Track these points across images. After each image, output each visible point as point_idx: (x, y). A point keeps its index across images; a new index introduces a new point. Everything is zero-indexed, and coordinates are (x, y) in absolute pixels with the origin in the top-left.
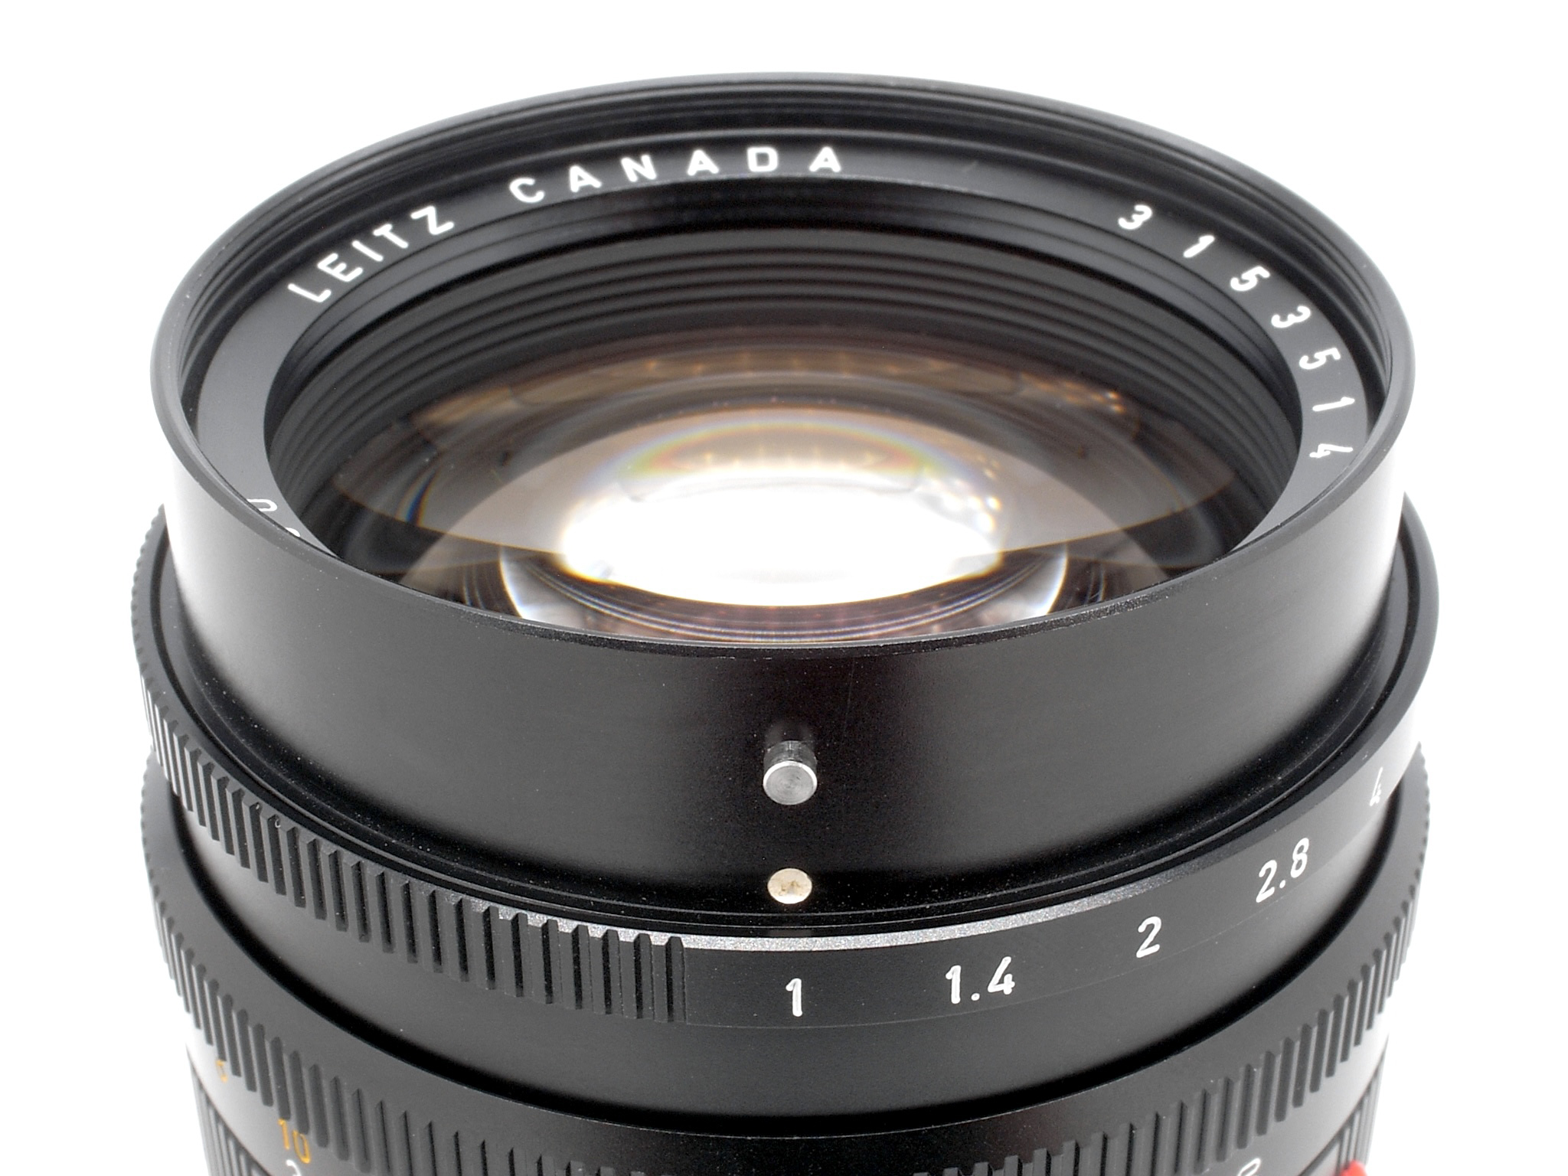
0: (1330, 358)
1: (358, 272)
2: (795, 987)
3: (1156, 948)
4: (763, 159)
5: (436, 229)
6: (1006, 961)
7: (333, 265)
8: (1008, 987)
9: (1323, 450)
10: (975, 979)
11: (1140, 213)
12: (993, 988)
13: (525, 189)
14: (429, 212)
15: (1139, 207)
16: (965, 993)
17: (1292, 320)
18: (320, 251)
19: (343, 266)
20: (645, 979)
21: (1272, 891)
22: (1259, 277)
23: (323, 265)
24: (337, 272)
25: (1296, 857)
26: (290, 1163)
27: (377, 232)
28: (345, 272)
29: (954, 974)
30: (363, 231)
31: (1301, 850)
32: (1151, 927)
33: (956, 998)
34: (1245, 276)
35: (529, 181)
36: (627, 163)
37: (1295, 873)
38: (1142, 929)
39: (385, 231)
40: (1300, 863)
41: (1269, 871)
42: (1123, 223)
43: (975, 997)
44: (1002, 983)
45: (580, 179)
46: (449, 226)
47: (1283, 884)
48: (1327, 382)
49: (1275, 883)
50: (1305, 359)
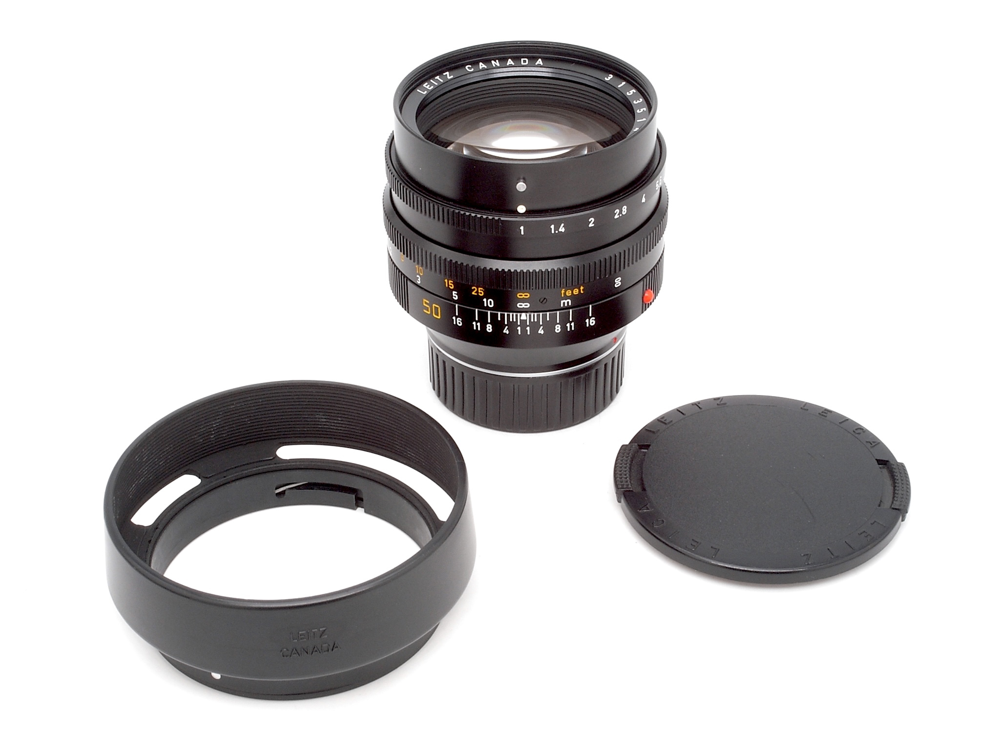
0: (644, 110)
1: (432, 87)
2: (522, 228)
3: (593, 225)
4: (525, 61)
5: (449, 78)
6: (563, 225)
7: (427, 85)
8: (563, 230)
9: (637, 130)
10: (557, 228)
12: (560, 230)
13: (468, 68)
14: (447, 73)
15: (610, 75)
16: (555, 231)
17: (638, 102)
18: (423, 82)
19: (429, 86)
21: (619, 216)
22: (633, 92)
23: (424, 85)
24: (427, 87)
25: (623, 210)
26: (418, 276)
27: (436, 78)
28: (429, 87)
29: (552, 227)
30: (433, 77)
31: (624, 208)
32: (592, 220)
33: (553, 232)
34: (630, 92)
35: (470, 66)
36: (493, 62)
37: (624, 213)
38: (590, 220)
39: (438, 77)
40: (624, 212)
41: (617, 212)
42: (606, 79)
43: (557, 232)
45: (482, 65)
46: (452, 77)
47: (621, 215)
48: (642, 115)
49: (619, 214)
50: (638, 110)
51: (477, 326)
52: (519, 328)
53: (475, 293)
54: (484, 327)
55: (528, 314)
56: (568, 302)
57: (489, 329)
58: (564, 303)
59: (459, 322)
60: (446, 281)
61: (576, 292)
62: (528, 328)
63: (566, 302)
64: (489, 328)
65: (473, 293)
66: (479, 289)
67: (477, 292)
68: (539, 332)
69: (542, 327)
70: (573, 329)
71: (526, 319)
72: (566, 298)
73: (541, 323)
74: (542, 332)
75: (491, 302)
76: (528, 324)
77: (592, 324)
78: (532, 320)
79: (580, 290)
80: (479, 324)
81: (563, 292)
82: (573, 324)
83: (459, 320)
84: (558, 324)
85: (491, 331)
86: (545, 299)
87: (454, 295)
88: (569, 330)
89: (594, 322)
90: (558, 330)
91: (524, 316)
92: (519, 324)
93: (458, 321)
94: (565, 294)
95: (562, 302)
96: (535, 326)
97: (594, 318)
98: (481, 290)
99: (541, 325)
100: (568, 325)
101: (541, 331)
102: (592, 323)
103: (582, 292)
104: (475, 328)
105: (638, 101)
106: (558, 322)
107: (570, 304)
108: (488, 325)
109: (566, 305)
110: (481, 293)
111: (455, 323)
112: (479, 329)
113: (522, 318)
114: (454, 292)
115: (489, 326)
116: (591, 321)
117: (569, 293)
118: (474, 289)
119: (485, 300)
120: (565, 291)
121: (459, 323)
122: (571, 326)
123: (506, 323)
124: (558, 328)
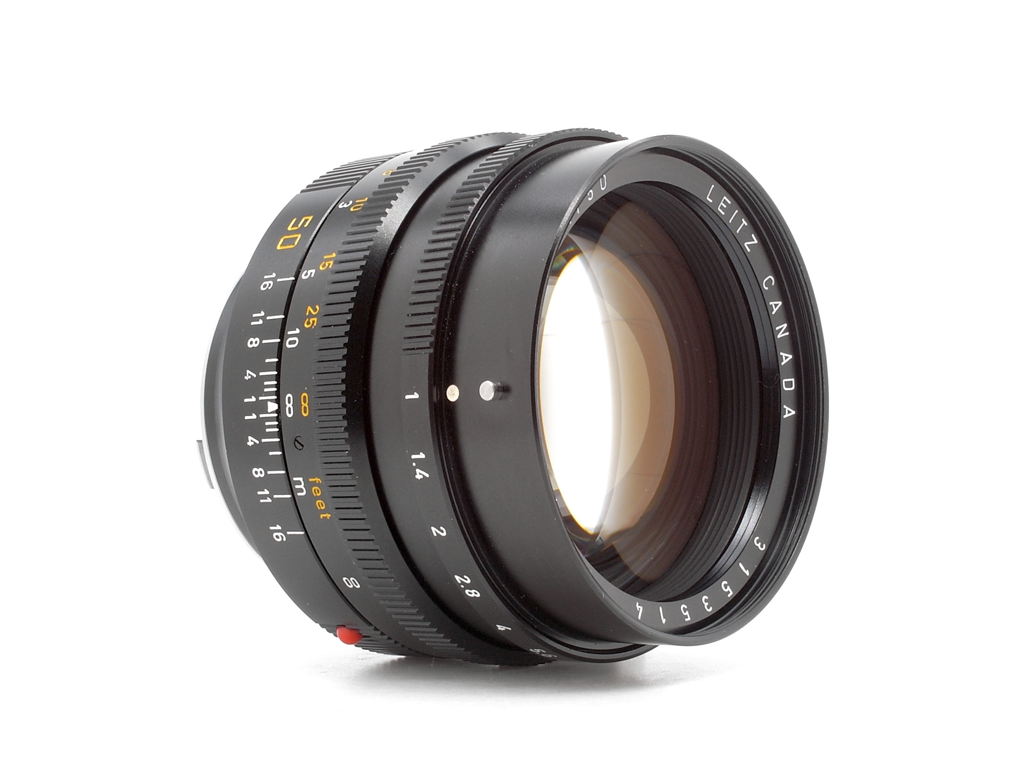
0: (686, 617)
1: (723, 213)
2: (416, 395)
3: (435, 535)
4: (789, 384)
5: (747, 244)
6: (427, 475)
7: (725, 202)
8: (419, 477)
9: (640, 608)
10: (421, 464)
11: (762, 547)
12: (418, 471)
13: (769, 281)
14: (756, 241)
15: (764, 545)
16: (416, 460)
18: (732, 196)
19: (725, 206)
20: (418, 339)
21: (460, 582)
22: (729, 592)
23: (725, 198)
24: (722, 204)
25: (473, 591)
26: (351, 202)
27: (743, 220)
28: (722, 208)
29: (422, 455)
30: (744, 214)
31: (476, 593)
32: (442, 532)
33: (413, 457)
34: (728, 587)
36: (785, 325)
37: (467, 591)
38: (442, 528)
39: (745, 223)
40: (471, 593)
41: (466, 579)
42: (757, 538)
43: (414, 464)
44: (420, 474)
45: (776, 305)
46: (749, 249)
47: (462, 586)
48: (675, 615)
49: (463, 583)
50: (686, 607)
51: (257, 319)
52: (253, 399)
53: (310, 312)
54: (256, 332)
55: (275, 415)
56: (301, 491)
57: (251, 343)
58: (299, 483)
59: (267, 285)
60: (334, 255)
61: (320, 504)
62: (254, 416)
63: (302, 486)
64: (253, 343)
65: (310, 308)
66: (315, 319)
67: (311, 316)
68: (250, 438)
69: (257, 442)
70: (262, 501)
71: (268, 411)
72: (308, 486)
73: (263, 440)
74: (250, 444)
75: (294, 342)
76: (261, 416)
77: (275, 535)
78: (267, 424)
79: (324, 512)
80: (261, 322)
81: (317, 480)
82: (269, 500)
83: (270, 285)
84: (266, 473)
85: (250, 346)
86: (303, 446)
87: (309, 272)
88: (259, 493)
89: (280, 540)
90: (256, 473)
91: (272, 407)
92: (260, 398)
93: (267, 283)
94: (314, 484)
95: (301, 479)
96: (258, 428)
97: (285, 539)
98: (314, 322)
99: (260, 441)
100: (266, 492)
101: (251, 441)
102: (277, 537)
103: (322, 516)
104: (254, 315)
105: (706, 604)
106: (269, 472)
107: (299, 494)
108: (257, 339)
109: (297, 487)
110: (309, 323)
111: (266, 277)
112: (253, 323)
113: (269, 403)
114: (313, 271)
115: (256, 342)
116: (279, 534)
117: (316, 491)
118: (315, 310)
119: (298, 331)
120: (318, 485)
121: (265, 286)
122: (265, 497)
123: (261, 374)
124: (258, 473)
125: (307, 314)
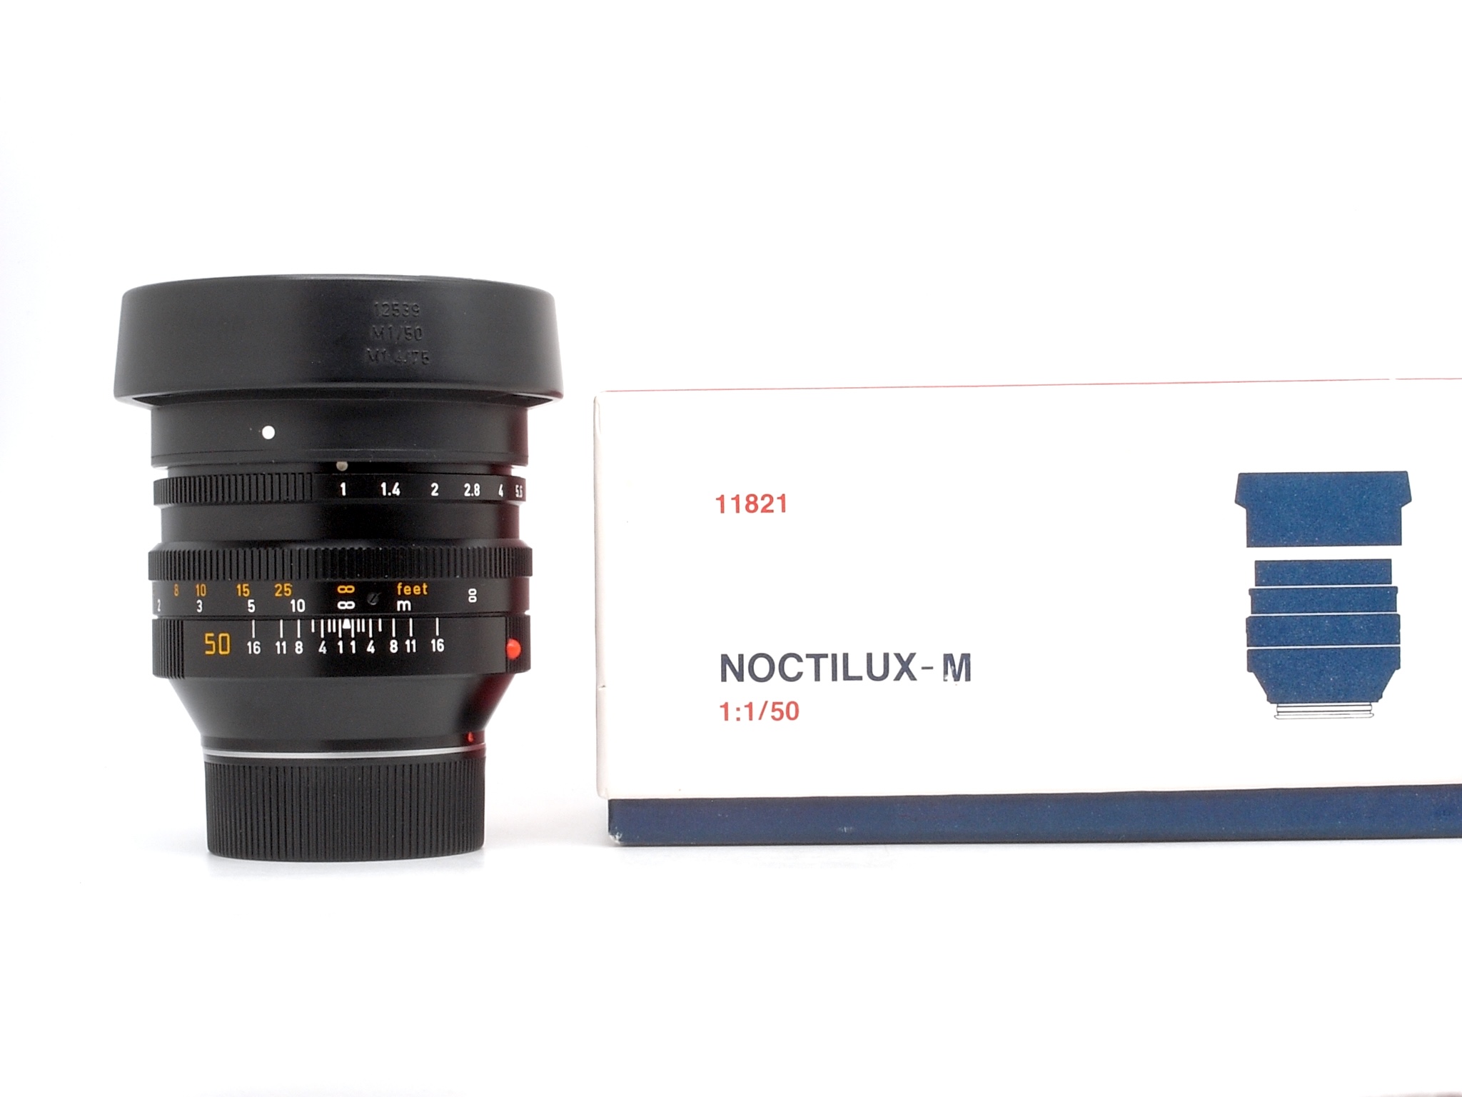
2: (343, 485)
6: (397, 484)
10: (389, 489)
12: (394, 492)
16: (387, 493)
26: (199, 601)
29: (384, 485)
32: (435, 487)
33: (384, 493)
38: (433, 486)
43: (390, 494)
44: (396, 491)
51: (282, 648)
52: (340, 643)
53: (280, 593)
54: (291, 647)
55: (353, 621)
56: (407, 605)
57: (299, 650)
58: (401, 605)
60: (239, 586)
61: (417, 590)
63: (404, 603)
64: (299, 648)
65: (277, 595)
66: (286, 585)
67: (282, 592)
68: (369, 650)
69: (372, 642)
70: (414, 650)
71: (349, 627)
72: (403, 597)
73: (371, 636)
74: (373, 650)
76: (353, 636)
77: (439, 650)
78: (359, 631)
79: (422, 589)
80: (284, 644)
81: (399, 586)
82: (414, 642)
83: (256, 644)
84: (393, 639)
85: (301, 652)
87: (250, 605)
88: (408, 650)
89: (443, 646)
90: (394, 649)
91: (347, 624)
92: (340, 636)
94: (402, 591)
95: (399, 603)
96: (362, 639)
97: (442, 640)
98: (287, 587)
99: (371, 639)
100: (408, 643)
101: (371, 649)
102: (440, 647)
103: (425, 593)
104: (279, 652)
106: (394, 635)
107: (409, 609)
108: (297, 643)
109: (404, 609)
110: (288, 592)
111: (250, 651)
112: (285, 652)
113: (345, 627)
115: (299, 645)
116: (438, 644)
117: (407, 590)
118: (279, 587)
119: (293, 602)
120: (403, 586)
121: (257, 649)
122: (411, 646)
123: (322, 636)
124: (394, 646)
125: (280, 595)
